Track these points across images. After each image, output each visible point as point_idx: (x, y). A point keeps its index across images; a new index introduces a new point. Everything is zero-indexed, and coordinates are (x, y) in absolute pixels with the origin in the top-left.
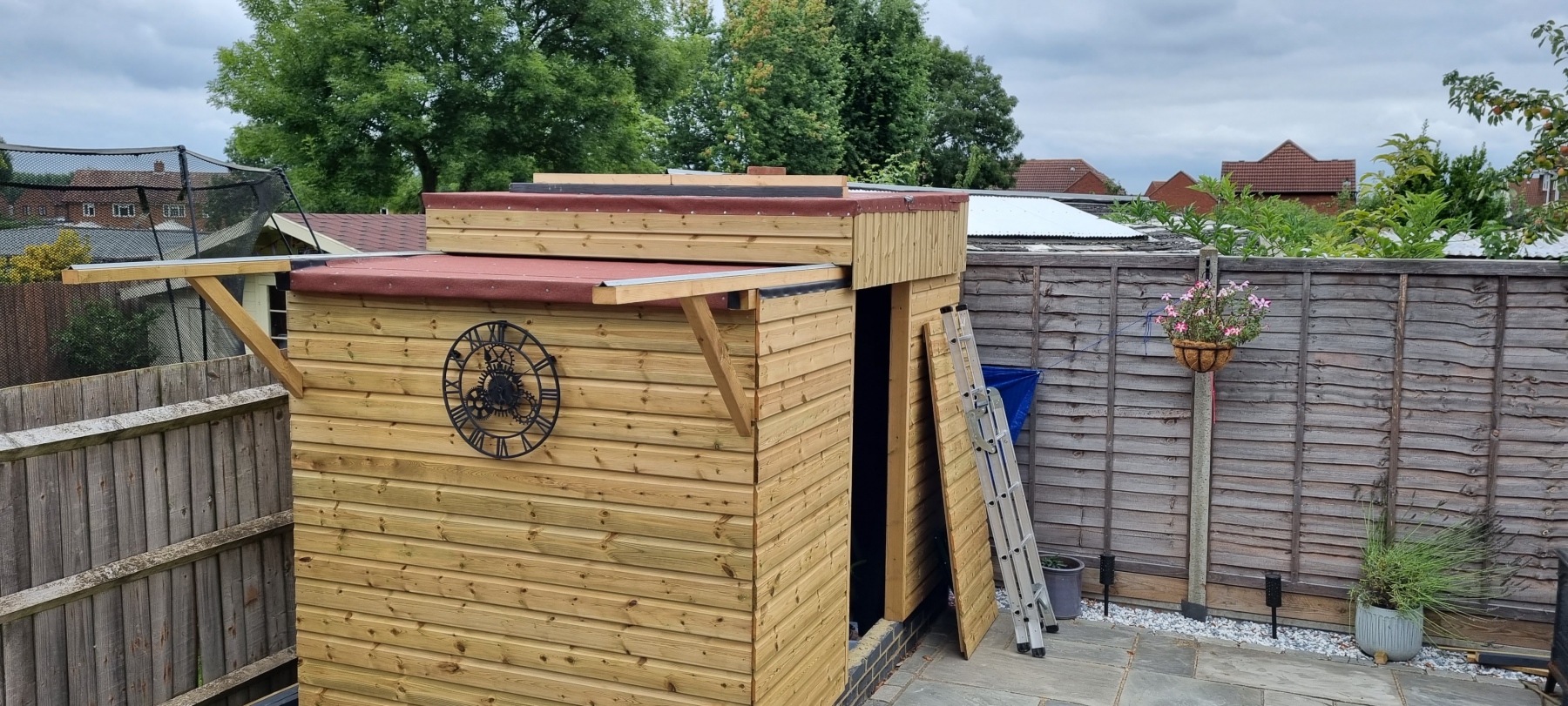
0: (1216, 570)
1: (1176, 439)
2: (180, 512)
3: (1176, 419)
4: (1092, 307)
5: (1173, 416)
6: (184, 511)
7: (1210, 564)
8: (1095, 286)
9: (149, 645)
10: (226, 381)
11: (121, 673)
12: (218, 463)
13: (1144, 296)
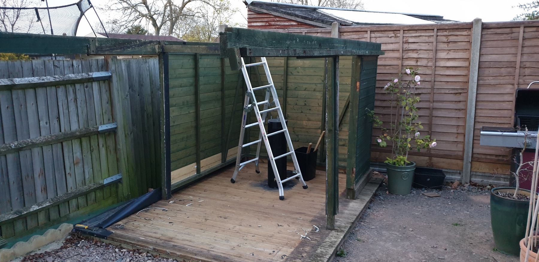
0: (475, 156)
1: (460, 101)
2: (45, 123)
3: (460, 93)
4: (424, 47)
5: (459, 92)
6: (46, 123)
7: (473, 154)
8: (427, 38)
9: (33, 177)
10: (63, 69)
11: (21, 188)
12: (60, 104)
13: (448, 41)
